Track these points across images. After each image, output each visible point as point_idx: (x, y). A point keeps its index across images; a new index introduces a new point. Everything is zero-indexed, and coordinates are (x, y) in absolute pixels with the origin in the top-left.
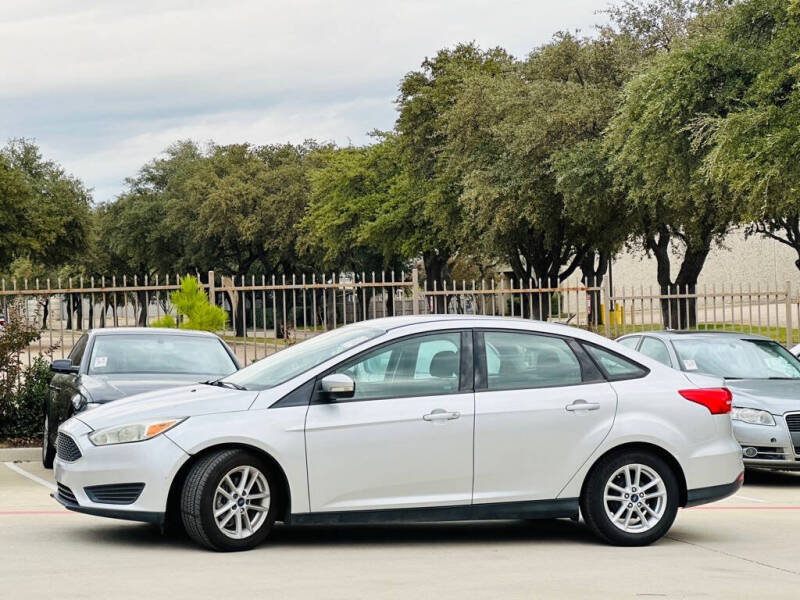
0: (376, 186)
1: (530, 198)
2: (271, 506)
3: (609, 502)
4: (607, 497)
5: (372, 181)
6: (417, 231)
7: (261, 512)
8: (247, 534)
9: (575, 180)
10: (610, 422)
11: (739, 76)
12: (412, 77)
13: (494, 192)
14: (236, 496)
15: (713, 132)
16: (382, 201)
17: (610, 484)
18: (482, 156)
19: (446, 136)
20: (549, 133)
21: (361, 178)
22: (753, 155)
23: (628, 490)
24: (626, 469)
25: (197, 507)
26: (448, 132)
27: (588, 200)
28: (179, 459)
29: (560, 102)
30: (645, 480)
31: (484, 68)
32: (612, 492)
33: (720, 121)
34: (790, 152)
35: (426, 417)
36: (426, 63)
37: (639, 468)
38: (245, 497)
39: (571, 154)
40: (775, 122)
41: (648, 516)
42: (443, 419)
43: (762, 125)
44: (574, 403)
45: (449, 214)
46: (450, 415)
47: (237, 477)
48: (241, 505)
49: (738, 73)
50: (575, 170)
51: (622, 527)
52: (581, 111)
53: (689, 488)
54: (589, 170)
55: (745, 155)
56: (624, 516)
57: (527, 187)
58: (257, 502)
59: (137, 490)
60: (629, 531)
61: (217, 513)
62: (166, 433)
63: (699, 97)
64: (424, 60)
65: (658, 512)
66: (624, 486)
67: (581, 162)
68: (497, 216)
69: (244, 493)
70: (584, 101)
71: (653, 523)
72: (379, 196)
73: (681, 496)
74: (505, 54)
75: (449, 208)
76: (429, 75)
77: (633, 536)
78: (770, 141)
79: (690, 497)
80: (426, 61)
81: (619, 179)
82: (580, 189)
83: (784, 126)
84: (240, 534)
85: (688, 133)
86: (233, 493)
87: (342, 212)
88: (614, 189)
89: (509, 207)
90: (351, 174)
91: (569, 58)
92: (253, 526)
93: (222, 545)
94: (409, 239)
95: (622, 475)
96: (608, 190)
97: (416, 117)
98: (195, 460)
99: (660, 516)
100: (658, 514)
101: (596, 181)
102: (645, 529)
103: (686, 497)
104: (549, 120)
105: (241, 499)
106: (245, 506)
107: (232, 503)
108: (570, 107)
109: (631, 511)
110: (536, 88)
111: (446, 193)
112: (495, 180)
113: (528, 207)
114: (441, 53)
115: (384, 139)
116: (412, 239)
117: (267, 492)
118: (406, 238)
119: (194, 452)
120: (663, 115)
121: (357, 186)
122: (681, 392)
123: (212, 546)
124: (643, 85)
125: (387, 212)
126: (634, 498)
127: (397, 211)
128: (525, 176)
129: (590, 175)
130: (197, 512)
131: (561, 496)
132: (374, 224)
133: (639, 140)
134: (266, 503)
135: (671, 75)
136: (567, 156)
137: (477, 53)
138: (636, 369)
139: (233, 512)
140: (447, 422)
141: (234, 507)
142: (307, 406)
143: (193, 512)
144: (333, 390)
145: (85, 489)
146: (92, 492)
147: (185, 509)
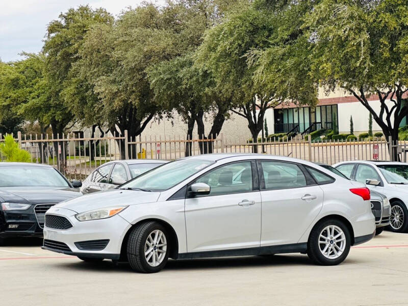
0: (25, 83)
1: (133, 92)
2: (167, 250)
3: (321, 244)
4: (320, 242)
5: (24, 81)
6: (52, 109)
7: (163, 253)
8: (158, 264)
9: (162, 82)
10: (321, 205)
11: (265, 29)
12: (53, 23)
13: (114, 88)
14: (153, 245)
15: (259, 58)
16: (30, 92)
17: (321, 235)
18: (102, 68)
19: (81, 57)
20: (145, 56)
21: (17, 79)
22: (280, 70)
23: (329, 238)
24: (328, 228)
25: (138, 251)
26: (82, 55)
27: (169, 92)
28: (127, 227)
29: (150, 39)
30: (336, 233)
31: (95, 19)
32: (322, 239)
33: (261, 52)
34: (299, 69)
35: (240, 204)
36: (61, 16)
37: (334, 227)
38: (157, 246)
39: (159, 68)
40: (290, 54)
41: (337, 250)
42: (247, 205)
43: (284, 55)
44: (306, 195)
45: (80, 100)
46: (251, 203)
47: (153, 236)
48: (155, 250)
49: (264, 27)
50: (162, 76)
51: (327, 256)
52: (163, 44)
53: (355, 236)
54: (169, 76)
55: (276, 70)
56: (327, 251)
57: (132, 86)
58: (161, 248)
59: (106, 243)
60: (330, 258)
61: (146, 254)
62: (120, 214)
63: (247, 39)
64: (60, 14)
65: (342, 248)
66: (326, 236)
67: (164, 72)
68: (116, 101)
69: (156, 244)
70: (163, 39)
71: (340, 254)
72: (28, 89)
73: (352, 240)
74: (105, 12)
75: (80, 97)
76: (63, 23)
77: (331, 261)
78: (289, 63)
79: (355, 241)
80: (61, 15)
81: (186, 81)
82: (164, 87)
83: (294, 56)
84: (154, 264)
85: (246, 58)
86: (152, 244)
87: (7, 98)
88: (184, 87)
89: (122, 97)
90: (12, 77)
91: (152, 16)
92: (160, 260)
93: (148, 270)
94: (47, 113)
95: (326, 231)
96: (179, 87)
97: (58, 45)
98: (134, 227)
99: (343, 250)
100: (342, 249)
101: (173, 82)
102: (336, 257)
103: (354, 241)
104: (145, 50)
105: (155, 247)
106: (157, 250)
107: (151, 249)
108: (156, 42)
109: (330, 248)
110: (136, 32)
111: (77, 88)
112: (114, 82)
113: (133, 97)
114: (70, 10)
115: (28, 57)
116: (49, 114)
117: (166, 243)
118: (46, 113)
119: (134, 223)
120: (229, 49)
121: (15, 84)
122: (350, 190)
123: (143, 270)
124: (216, 32)
125: (33, 98)
126: (331, 242)
127: (39, 98)
128: (130, 80)
129: (170, 79)
130: (137, 254)
131: (300, 242)
132: (27, 105)
133: (214, 61)
134: (165, 249)
135: (232, 28)
136: (157, 69)
137: (90, 11)
138: (329, 179)
139: (152, 253)
140: (249, 206)
141: (152, 251)
142: (184, 200)
143: (135, 253)
144: (199, 191)
145: (75, 243)
146: (80, 244)
147: (130, 252)
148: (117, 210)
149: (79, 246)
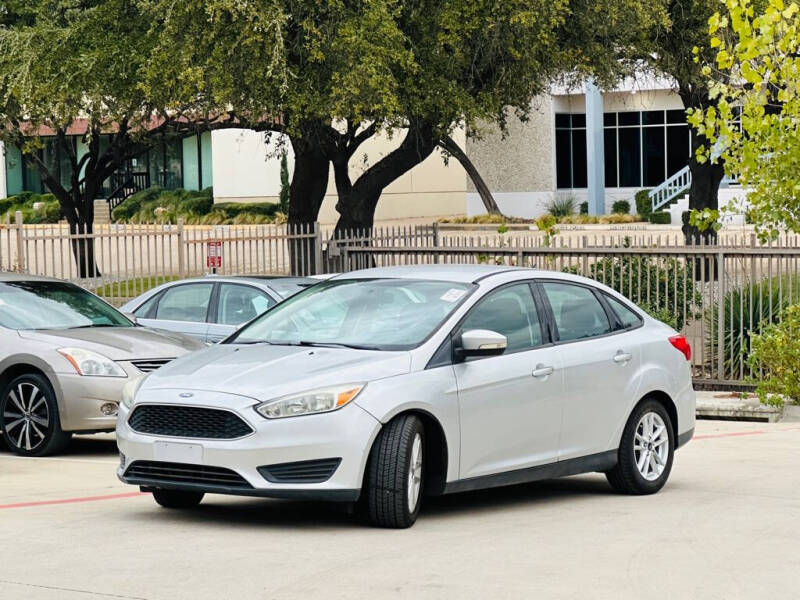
3: (636, 452)
4: (635, 447)
10: (639, 372)
17: (636, 434)
23: (646, 438)
24: (645, 419)
25: (399, 481)
28: (374, 430)
32: (638, 442)
35: (534, 373)
37: (652, 417)
44: (618, 353)
46: (549, 370)
51: (644, 475)
53: (679, 434)
59: (333, 466)
60: (647, 478)
62: (355, 401)
66: (643, 435)
71: (661, 469)
77: (650, 484)
95: (643, 424)
98: (387, 429)
99: (665, 461)
100: (663, 459)
102: (657, 477)
103: (678, 441)
117: (421, 461)
119: (386, 421)
122: (670, 340)
126: (650, 447)
130: (398, 486)
134: (419, 473)
142: (450, 367)
143: (392, 487)
144: (483, 347)
145: (259, 469)
146: (268, 471)
147: (379, 484)
148: (350, 392)
149: (268, 474)
